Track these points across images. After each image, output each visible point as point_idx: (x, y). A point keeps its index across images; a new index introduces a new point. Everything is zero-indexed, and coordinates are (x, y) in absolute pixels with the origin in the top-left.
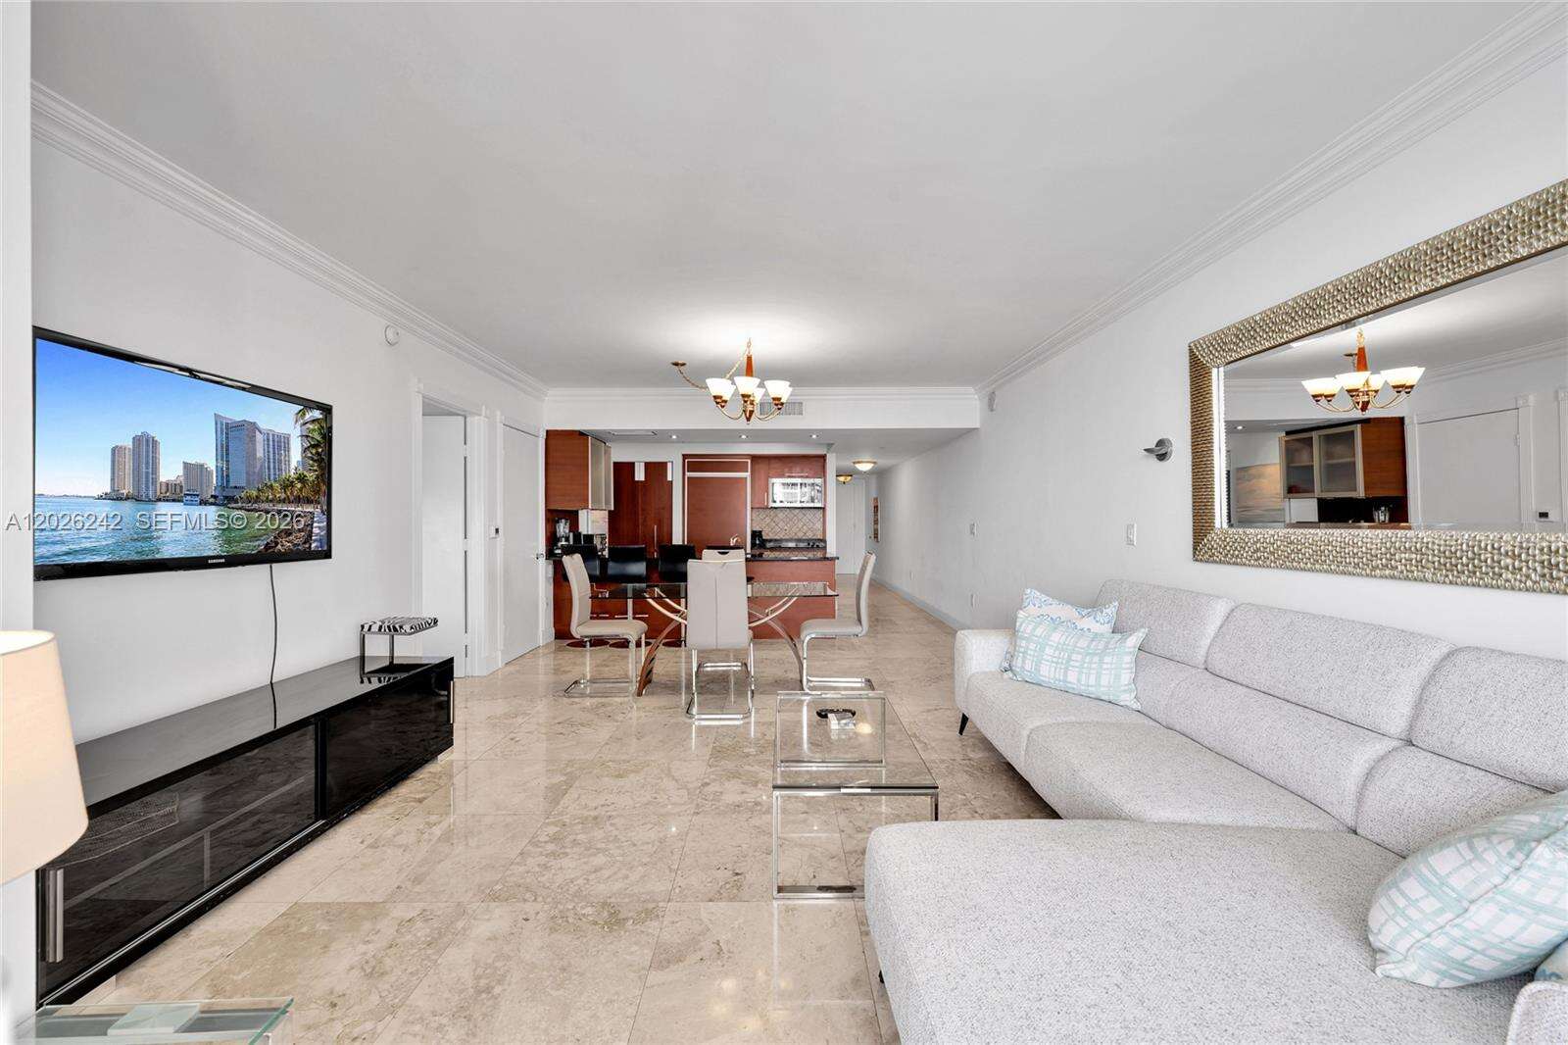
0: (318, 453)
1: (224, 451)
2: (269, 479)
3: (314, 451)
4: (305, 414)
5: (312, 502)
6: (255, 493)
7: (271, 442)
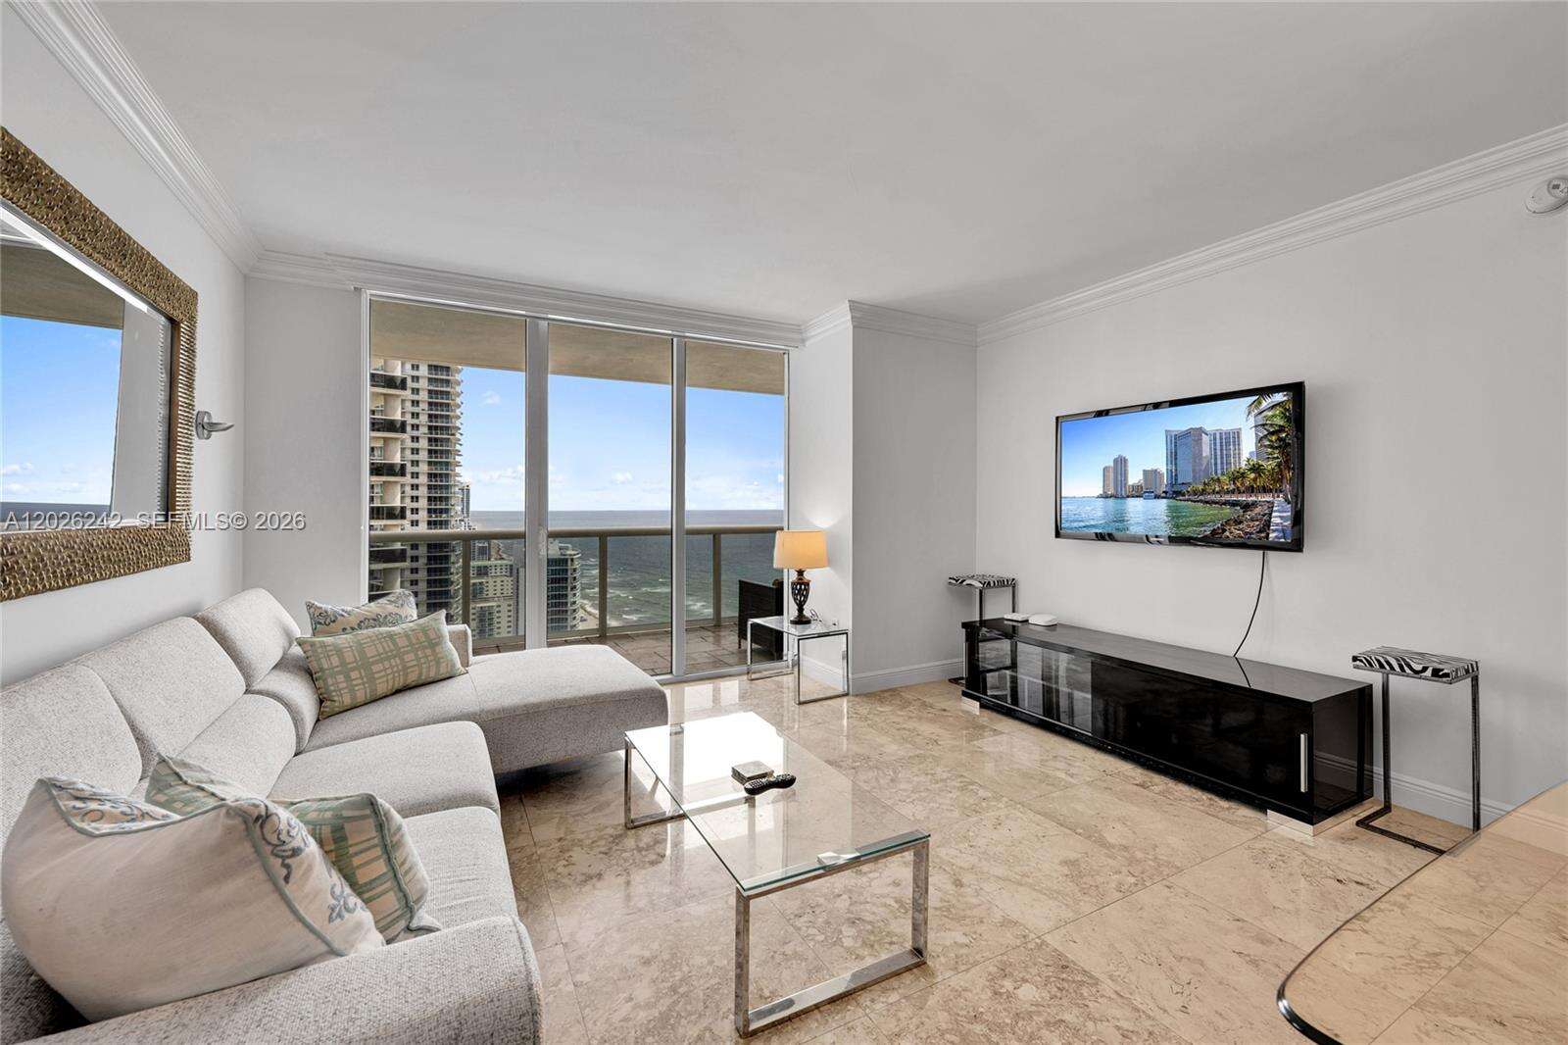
0: (1280, 439)
1: (1173, 457)
2: (1216, 473)
3: (1274, 438)
4: (1260, 403)
5: (1271, 491)
6: (1201, 487)
7: (1218, 441)
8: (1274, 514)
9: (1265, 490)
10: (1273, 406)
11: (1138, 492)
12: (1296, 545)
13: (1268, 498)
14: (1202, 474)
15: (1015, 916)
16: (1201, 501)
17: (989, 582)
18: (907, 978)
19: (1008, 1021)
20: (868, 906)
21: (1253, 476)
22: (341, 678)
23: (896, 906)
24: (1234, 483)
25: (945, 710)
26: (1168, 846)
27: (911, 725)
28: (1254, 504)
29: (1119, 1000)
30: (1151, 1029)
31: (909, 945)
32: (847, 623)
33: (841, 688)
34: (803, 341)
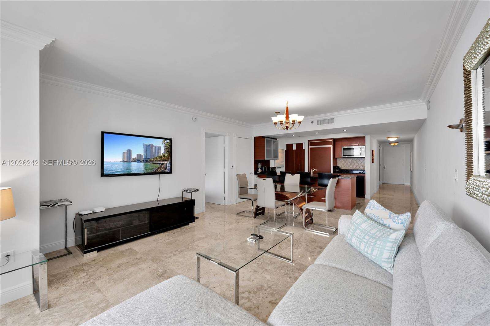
0: (168, 150)
1: (145, 151)
2: (156, 156)
4: (165, 141)
6: (152, 160)
7: (156, 148)
8: (167, 166)
9: (166, 161)
10: (167, 143)
12: (171, 172)
13: (166, 162)
14: (153, 156)
16: (152, 163)
21: (163, 157)
24: (160, 159)
28: (164, 164)
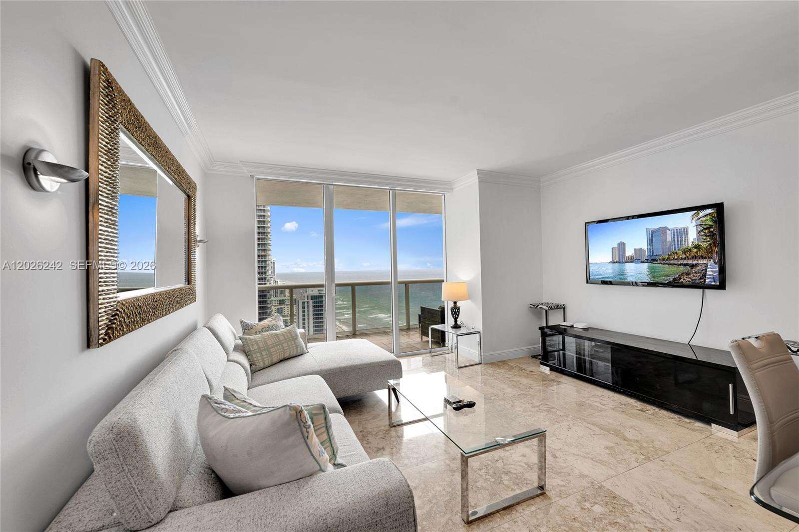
0: (711, 232)
1: (651, 242)
2: (675, 249)
3: (707, 231)
4: (698, 214)
5: (706, 258)
6: (667, 257)
7: (676, 233)
8: (708, 270)
9: (703, 258)
10: (706, 216)
11: (631, 260)
12: (722, 286)
13: (705, 261)
14: (667, 250)
15: (586, 472)
16: (667, 264)
17: (552, 307)
18: (538, 500)
19: (590, 521)
20: (513, 466)
21: (695, 250)
22: (258, 354)
23: (526, 466)
24: (685, 254)
25: (532, 371)
26: (659, 441)
27: (516, 379)
28: (697, 265)
29: (644, 514)
30: (662, 528)
31: (536, 485)
32: (479, 327)
33: (477, 360)
34: (452, 189)
